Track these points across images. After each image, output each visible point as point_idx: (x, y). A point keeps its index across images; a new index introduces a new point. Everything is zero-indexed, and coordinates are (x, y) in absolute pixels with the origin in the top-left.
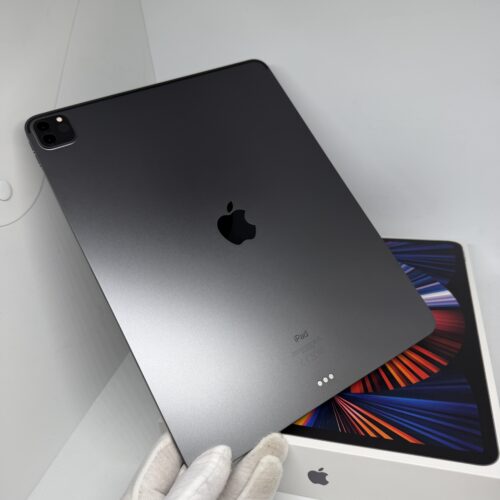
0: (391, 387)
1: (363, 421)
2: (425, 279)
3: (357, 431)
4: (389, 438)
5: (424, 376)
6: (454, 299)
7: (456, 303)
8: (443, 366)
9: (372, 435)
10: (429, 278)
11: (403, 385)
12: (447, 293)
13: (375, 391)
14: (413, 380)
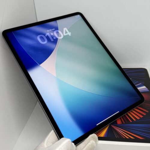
0: (131, 121)
1: (123, 133)
2: (136, 82)
3: (122, 137)
4: (133, 138)
5: (141, 116)
6: (147, 89)
7: (148, 90)
8: (147, 112)
9: (127, 138)
10: (137, 82)
11: (135, 120)
12: (144, 87)
13: (126, 123)
14: (138, 118)
